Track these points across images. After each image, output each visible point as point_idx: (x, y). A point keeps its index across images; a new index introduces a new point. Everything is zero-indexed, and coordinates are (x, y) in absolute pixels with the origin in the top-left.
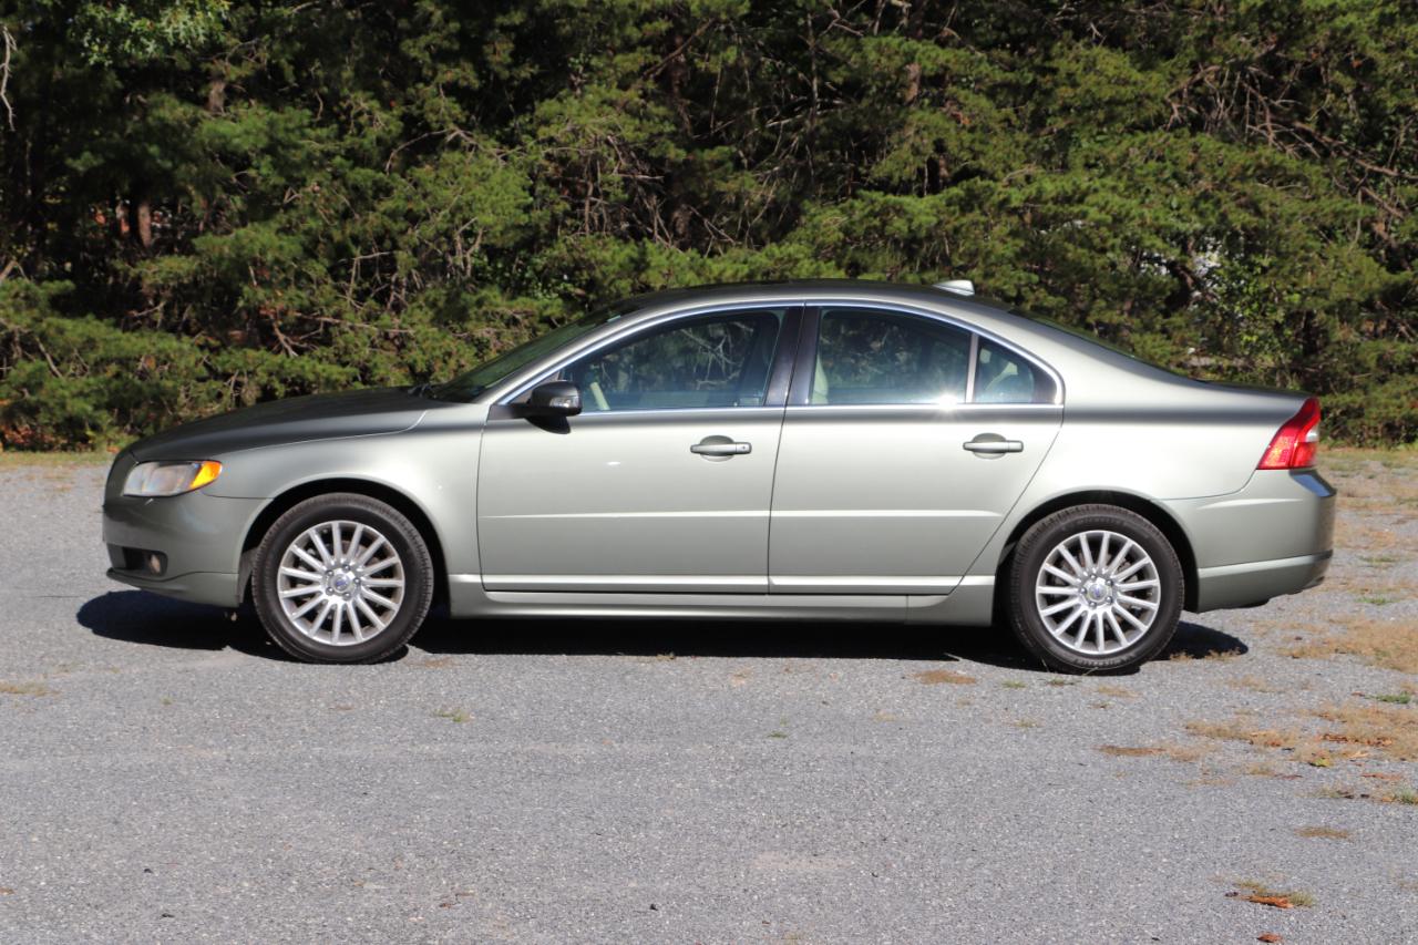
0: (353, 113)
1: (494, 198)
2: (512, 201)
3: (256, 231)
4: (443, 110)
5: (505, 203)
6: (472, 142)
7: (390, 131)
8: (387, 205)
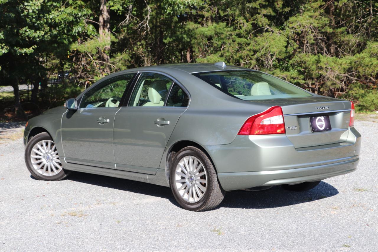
0: (239, 23)
1: (276, 44)
2: (281, 45)
3: (213, 57)
4: (263, 21)
5: (279, 45)
6: (272, 30)
7: (248, 28)
8: (249, 48)
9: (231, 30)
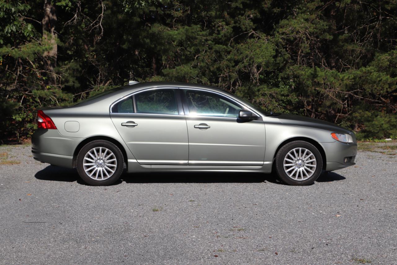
9: (206, 35)
